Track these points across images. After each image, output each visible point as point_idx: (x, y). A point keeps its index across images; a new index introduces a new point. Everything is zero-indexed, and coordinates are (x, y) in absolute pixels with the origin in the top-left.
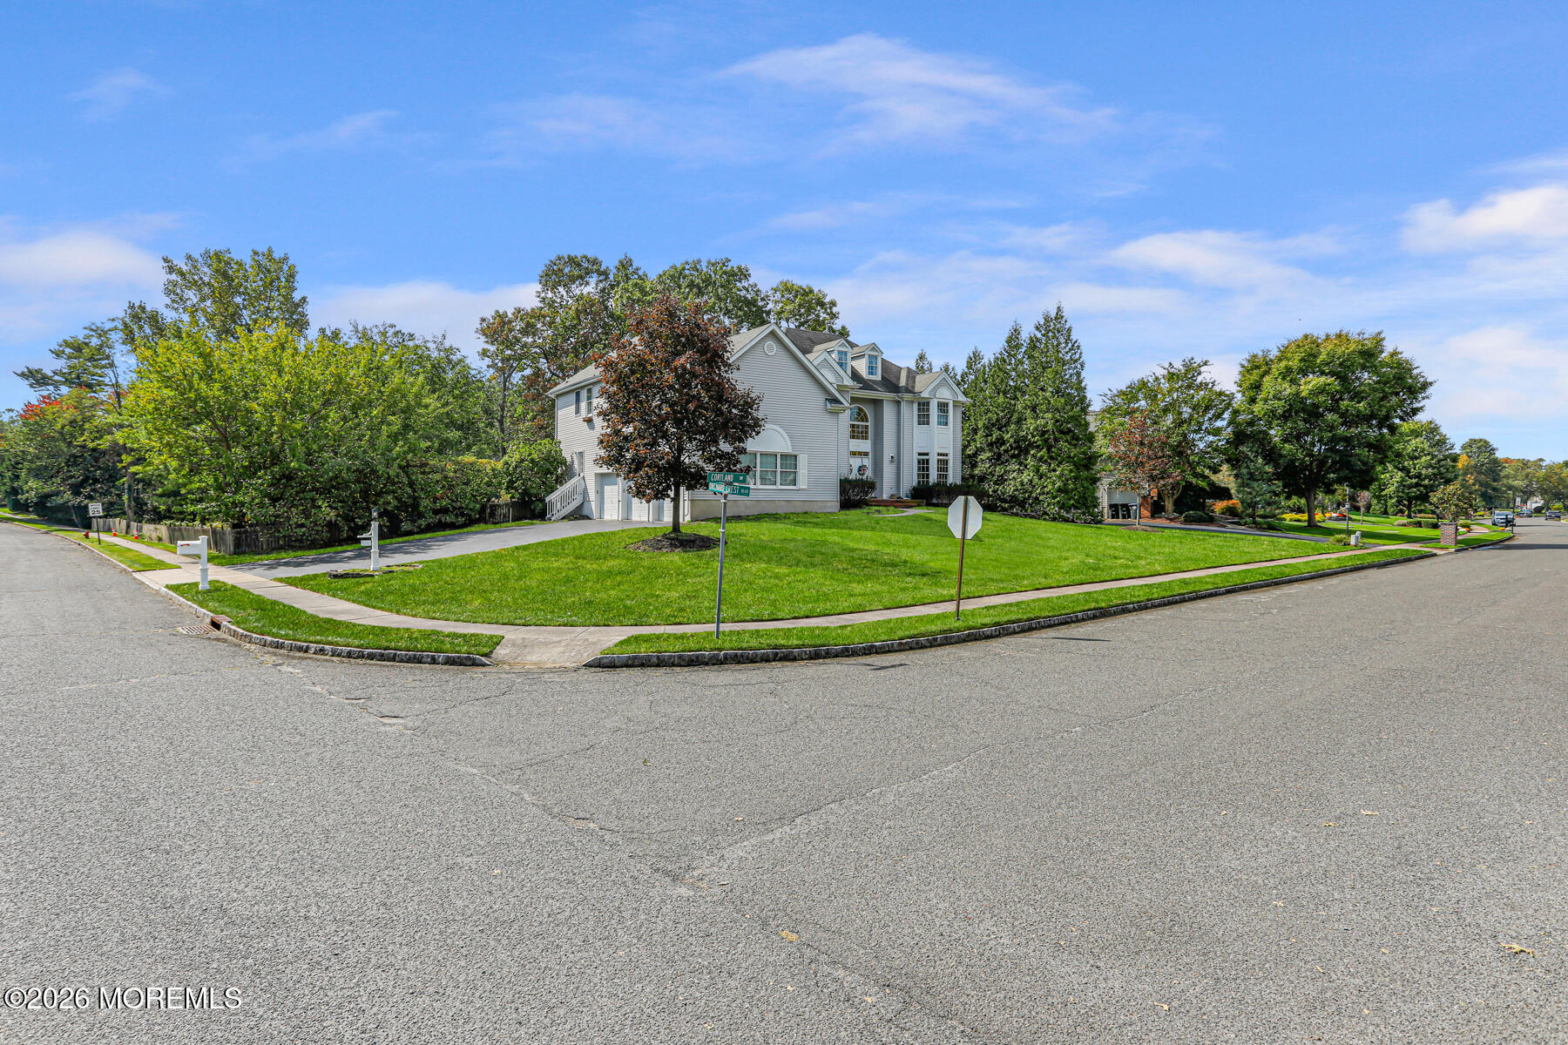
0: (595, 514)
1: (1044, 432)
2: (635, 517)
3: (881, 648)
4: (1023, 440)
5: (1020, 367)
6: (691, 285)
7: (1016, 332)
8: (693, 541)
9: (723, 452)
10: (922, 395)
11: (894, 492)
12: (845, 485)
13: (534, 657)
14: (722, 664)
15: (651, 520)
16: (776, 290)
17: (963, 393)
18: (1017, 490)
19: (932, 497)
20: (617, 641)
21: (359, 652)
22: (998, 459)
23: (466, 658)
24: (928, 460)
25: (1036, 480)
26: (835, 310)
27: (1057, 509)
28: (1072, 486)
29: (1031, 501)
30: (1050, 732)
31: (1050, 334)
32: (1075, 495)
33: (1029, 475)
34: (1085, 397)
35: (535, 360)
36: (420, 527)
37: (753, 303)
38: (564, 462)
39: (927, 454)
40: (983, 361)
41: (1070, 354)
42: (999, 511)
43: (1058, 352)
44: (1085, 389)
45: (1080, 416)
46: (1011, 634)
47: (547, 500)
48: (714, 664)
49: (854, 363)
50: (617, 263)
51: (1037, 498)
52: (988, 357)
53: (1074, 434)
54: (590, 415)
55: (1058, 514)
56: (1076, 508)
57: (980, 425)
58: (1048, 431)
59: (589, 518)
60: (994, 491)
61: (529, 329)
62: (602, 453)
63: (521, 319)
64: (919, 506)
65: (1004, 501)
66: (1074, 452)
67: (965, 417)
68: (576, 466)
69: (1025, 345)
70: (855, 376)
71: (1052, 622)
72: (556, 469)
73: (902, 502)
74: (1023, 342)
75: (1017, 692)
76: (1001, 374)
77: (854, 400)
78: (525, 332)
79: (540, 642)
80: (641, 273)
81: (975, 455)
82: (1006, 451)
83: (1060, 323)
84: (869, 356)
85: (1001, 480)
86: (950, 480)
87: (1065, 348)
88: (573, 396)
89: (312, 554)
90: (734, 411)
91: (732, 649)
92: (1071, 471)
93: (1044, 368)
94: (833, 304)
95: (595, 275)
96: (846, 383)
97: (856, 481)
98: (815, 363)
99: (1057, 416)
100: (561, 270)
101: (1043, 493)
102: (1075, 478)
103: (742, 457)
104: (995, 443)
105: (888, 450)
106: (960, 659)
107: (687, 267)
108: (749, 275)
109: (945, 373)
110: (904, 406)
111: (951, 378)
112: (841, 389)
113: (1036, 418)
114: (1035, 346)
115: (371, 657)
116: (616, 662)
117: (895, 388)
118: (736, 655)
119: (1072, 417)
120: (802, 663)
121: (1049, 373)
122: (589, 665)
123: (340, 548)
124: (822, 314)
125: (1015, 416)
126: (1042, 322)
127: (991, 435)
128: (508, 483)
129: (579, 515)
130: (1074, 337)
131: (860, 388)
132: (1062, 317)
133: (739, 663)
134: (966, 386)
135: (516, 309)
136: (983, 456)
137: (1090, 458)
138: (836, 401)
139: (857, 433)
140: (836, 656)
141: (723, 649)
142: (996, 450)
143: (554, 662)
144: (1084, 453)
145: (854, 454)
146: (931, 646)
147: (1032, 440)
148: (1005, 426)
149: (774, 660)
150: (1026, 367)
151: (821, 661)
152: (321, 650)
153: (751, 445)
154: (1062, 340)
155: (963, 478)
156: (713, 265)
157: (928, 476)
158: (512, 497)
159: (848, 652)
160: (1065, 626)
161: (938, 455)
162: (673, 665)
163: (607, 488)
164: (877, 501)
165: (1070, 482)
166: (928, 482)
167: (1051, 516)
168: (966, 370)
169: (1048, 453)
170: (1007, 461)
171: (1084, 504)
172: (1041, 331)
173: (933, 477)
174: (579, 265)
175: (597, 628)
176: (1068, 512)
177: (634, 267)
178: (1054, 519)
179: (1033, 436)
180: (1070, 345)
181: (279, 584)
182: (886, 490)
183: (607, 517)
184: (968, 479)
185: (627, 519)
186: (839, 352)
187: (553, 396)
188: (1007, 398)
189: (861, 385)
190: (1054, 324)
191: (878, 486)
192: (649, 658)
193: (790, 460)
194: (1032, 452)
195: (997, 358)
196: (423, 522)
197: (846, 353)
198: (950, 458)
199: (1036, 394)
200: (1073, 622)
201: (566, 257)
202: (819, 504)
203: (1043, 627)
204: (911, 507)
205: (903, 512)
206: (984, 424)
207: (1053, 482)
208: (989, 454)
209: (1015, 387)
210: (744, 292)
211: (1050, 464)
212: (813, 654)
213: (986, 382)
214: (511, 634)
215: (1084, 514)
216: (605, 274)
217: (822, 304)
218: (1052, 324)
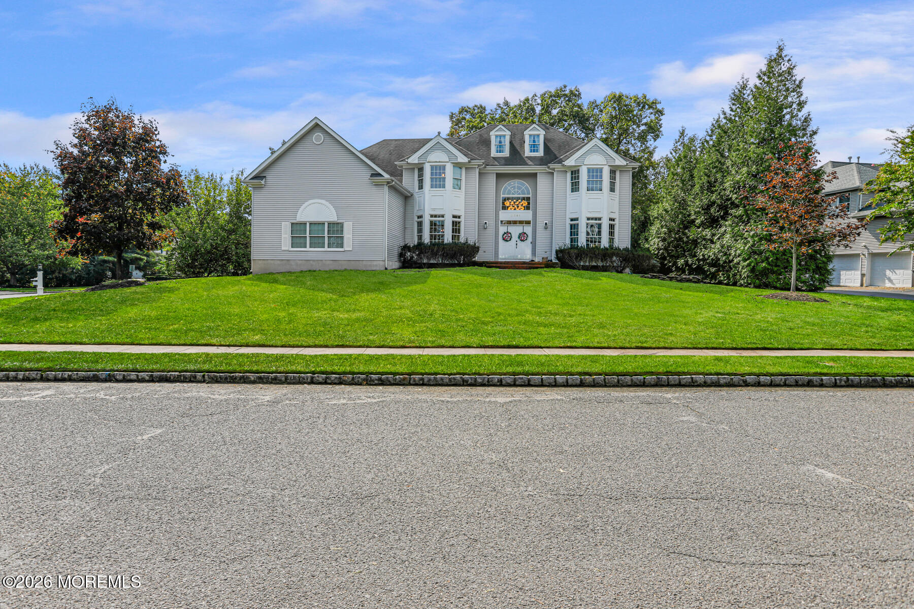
10: (567, 164)
11: (548, 255)
24: (578, 225)
39: (578, 219)
84: (530, 135)
105: (543, 218)
110: (556, 176)
157: (578, 240)
161: (586, 219)
166: (578, 244)
173: (582, 241)
182: (539, 254)
186: (497, 136)
193: (336, 228)
197: (504, 136)
202: (364, 263)
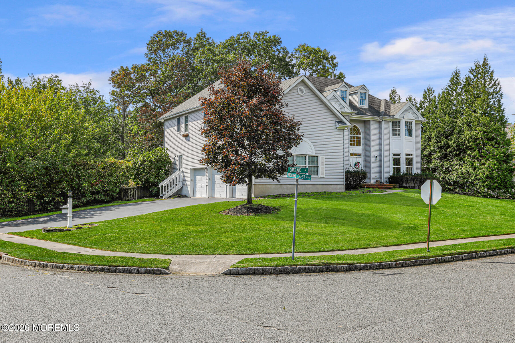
0: (190, 194)
1: (476, 139)
2: (217, 196)
3: (385, 266)
4: (462, 145)
5: (459, 98)
6: (244, 49)
7: (456, 75)
8: (261, 209)
9: (277, 155)
10: (395, 117)
11: (378, 179)
12: (348, 174)
13: (192, 270)
14: (298, 273)
15: (228, 197)
16: (297, 50)
17: (421, 115)
18: (458, 177)
19: (403, 182)
20: (237, 262)
21: (95, 268)
22: (445, 157)
23: (156, 270)
24: (399, 159)
25: (471, 171)
26: (335, 61)
27: (486, 189)
28: (495, 175)
29: (468, 184)
30: (487, 300)
31: (480, 75)
32: (498, 180)
33: (467, 168)
34: (503, 116)
35: (143, 97)
36: (82, 203)
37: (282, 59)
38: (169, 162)
39: (399, 155)
40: (434, 94)
41: (493, 88)
42: (447, 191)
43: (485, 87)
44: (504, 110)
45: (500, 129)
46: (460, 260)
47: (160, 185)
48: (293, 273)
49: (352, 98)
50: (195, 36)
51: (472, 183)
52: (438, 91)
53: (497, 141)
54: (187, 133)
55: (486, 193)
56: (499, 189)
57: (433, 135)
58: (479, 138)
59: (186, 196)
60: (443, 178)
61: (141, 78)
62: (204, 156)
63: (138, 72)
64: (394, 188)
65: (450, 184)
66: (496, 152)
67: (423, 130)
68: (178, 163)
69: (463, 83)
70: (352, 105)
71: (485, 254)
72: (165, 166)
73: (383, 185)
74: (461, 81)
75: (467, 285)
76: (447, 102)
77: (352, 121)
78: (138, 80)
79: (192, 262)
80: (210, 41)
81: (430, 154)
82: (451, 152)
83: (486, 68)
84: (361, 93)
85: (447, 171)
86: (414, 171)
87: (489, 84)
88: (176, 120)
89: (19, 220)
90: (284, 130)
91: (302, 265)
92: (495, 164)
93: (475, 98)
94: (334, 58)
95: (182, 43)
96: (347, 110)
97: (355, 172)
98: (328, 98)
99: (485, 129)
100: (160, 40)
101: (476, 179)
102: (498, 169)
103: (290, 159)
104: (444, 147)
105: (374, 152)
106: (432, 271)
107: (241, 37)
108: (281, 42)
109: (409, 103)
110: (383, 124)
111: (413, 105)
112: (344, 114)
113: (470, 131)
114: (469, 84)
115: (102, 270)
116: (240, 272)
117: (377, 113)
118: (305, 268)
119: (495, 129)
120: (342, 273)
121: (479, 101)
122: (225, 274)
123: (36, 216)
124: (327, 65)
125: (457, 129)
126: (474, 68)
127: (441, 142)
128: (135, 175)
129: (179, 195)
130: (495, 78)
131: (356, 114)
132: (487, 64)
133: (307, 272)
134: (423, 110)
135: (133, 65)
136: (436, 155)
137: (508, 156)
138: (342, 122)
139: (354, 142)
140: (361, 270)
141: (298, 265)
142: (444, 151)
143: (204, 272)
144: (503, 152)
145: (352, 155)
146: (414, 265)
147: (468, 144)
148: (450, 136)
149: (327, 271)
150: (463, 97)
151: (353, 272)
152: (71, 267)
153: (294, 150)
154: (487, 79)
155: (422, 170)
156: (258, 35)
157: (400, 169)
158: (138, 184)
159: (367, 267)
160: (493, 257)
161: (406, 155)
162: (271, 273)
163: (198, 178)
164: (368, 185)
165: (494, 172)
166: (400, 172)
167: (482, 194)
168: (423, 100)
169: (480, 153)
170: (451, 158)
171: (505, 186)
172: (473, 74)
173: (403, 169)
174: (172, 37)
175: (221, 256)
176: (493, 192)
177: (207, 38)
178: (484, 196)
179: (469, 142)
180: (493, 82)
181: (13, 236)
182: (373, 178)
183: (198, 196)
184: (425, 170)
185: (212, 197)
186: (341, 91)
187: (162, 121)
188: (451, 117)
189: (356, 112)
190: (482, 69)
191: (368, 175)
192: (257, 270)
193: (314, 159)
194: (468, 153)
195: (444, 92)
196: (84, 200)
197: (346, 91)
198: (414, 157)
199: (470, 115)
200: (498, 255)
201: (163, 32)
202: (333, 186)
203: (480, 257)
204: (390, 188)
205: (385, 191)
206: (436, 135)
207: (483, 171)
208: (439, 154)
209: (456, 110)
210: (277, 52)
211: (481, 160)
212: (348, 268)
213: (436, 107)
214: (174, 259)
215: (505, 192)
216: (188, 42)
217: (327, 59)
218: (480, 69)
